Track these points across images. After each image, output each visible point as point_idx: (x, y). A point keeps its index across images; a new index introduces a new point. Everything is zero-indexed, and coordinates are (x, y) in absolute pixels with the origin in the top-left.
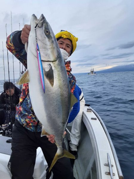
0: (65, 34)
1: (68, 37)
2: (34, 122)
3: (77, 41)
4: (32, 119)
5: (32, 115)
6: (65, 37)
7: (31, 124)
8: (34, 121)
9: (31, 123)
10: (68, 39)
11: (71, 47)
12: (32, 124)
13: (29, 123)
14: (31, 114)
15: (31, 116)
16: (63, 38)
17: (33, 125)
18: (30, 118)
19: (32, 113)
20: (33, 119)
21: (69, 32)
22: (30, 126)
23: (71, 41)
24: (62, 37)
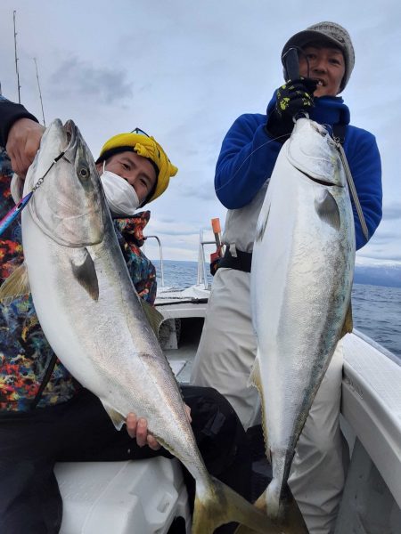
0: (145, 145)
1: (152, 157)
2: (27, 387)
3: (173, 175)
4: (21, 374)
5: (23, 357)
6: (142, 151)
7: (15, 396)
8: (29, 382)
9: (18, 390)
10: (149, 159)
11: (150, 186)
12: (20, 393)
13: (10, 392)
14: (19, 356)
15: (17, 362)
16: (136, 152)
17: (25, 396)
18: (13, 372)
19: (22, 350)
20: (25, 374)
21: (157, 144)
22: (10, 402)
23: (157, 170)
24: (135, 149)
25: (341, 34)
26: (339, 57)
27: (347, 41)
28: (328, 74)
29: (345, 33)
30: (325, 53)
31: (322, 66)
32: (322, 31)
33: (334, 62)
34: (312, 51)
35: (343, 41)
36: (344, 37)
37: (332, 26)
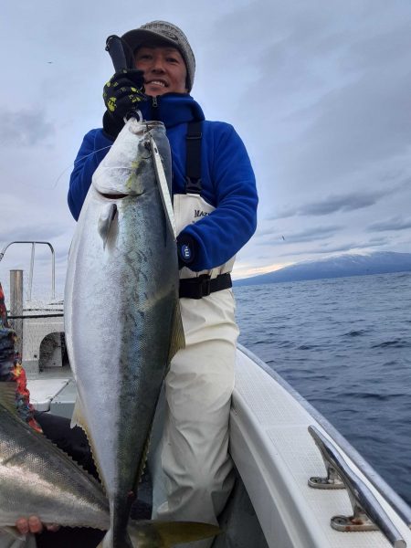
25: (173, 31)
26: (176, 55)
27: (180, 38)
28: (168, 73)
29: (177, 30)
30: (160, 52)
31: (160, 66)
32: (152, 30)
33: (172, 60)
34: (146, 52)
35: (176, 39)
36: (177, 34)
37: (162, 24)
